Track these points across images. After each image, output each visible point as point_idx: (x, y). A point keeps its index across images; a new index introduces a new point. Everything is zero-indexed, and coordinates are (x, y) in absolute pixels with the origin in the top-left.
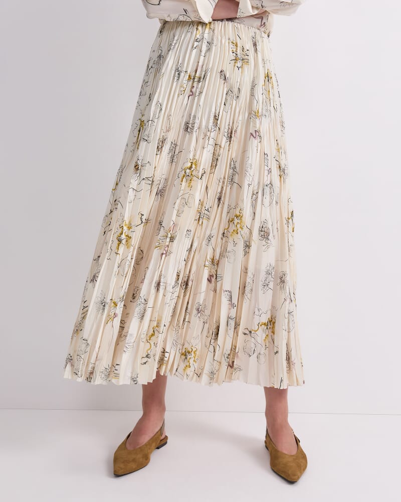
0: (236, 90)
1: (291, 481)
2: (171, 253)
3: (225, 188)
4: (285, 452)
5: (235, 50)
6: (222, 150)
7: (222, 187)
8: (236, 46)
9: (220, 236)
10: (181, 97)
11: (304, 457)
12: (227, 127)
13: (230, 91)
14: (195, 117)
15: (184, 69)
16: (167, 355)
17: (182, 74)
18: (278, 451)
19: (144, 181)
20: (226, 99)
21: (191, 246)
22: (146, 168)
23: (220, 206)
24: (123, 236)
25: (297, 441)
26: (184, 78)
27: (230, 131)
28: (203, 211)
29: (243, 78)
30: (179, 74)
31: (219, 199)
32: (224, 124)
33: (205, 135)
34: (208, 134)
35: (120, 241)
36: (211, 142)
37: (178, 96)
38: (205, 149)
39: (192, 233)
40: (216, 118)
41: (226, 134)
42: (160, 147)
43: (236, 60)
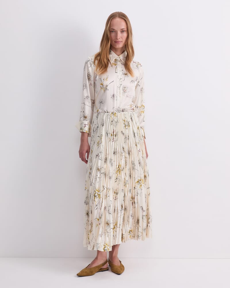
0: (127, 137)
1: (119, 274)
2: (117, 198)
3: (131, 172)
4: (116, 265)
5: (124, 123)
6: (127, 158)
7: (130, 172)
8: (125, 121)
9: (133, 188)
10: (110, 142)
11: (123, 266)
12: (127, 150)
13: (126, 138)
14: (116, 149)
15: (109, 132)
16: (124, 235)
17: (109, 134)
18: (113, 265)
19: (102, 174)
20: (125, 141)
21: (125, 195)
22: (102, 169)
23: (131, 178)
24: (96, 194)
25: (120, 262)
26: (109, 135)
27: (128, 151)
28: (126, 182)
29: (129, 132)
30: (107, 134)
31: (130, 176)
32: (126, 150)
33: (121, 155)
34: (122, 154)
35: (95, 196)
36: (123, 156)
37: (109, 142)
38: (122, 160)
39: (124, 191)
40: (123, 148)
41: (127, 153)
42: (105, 161)
43: (125, 126)
